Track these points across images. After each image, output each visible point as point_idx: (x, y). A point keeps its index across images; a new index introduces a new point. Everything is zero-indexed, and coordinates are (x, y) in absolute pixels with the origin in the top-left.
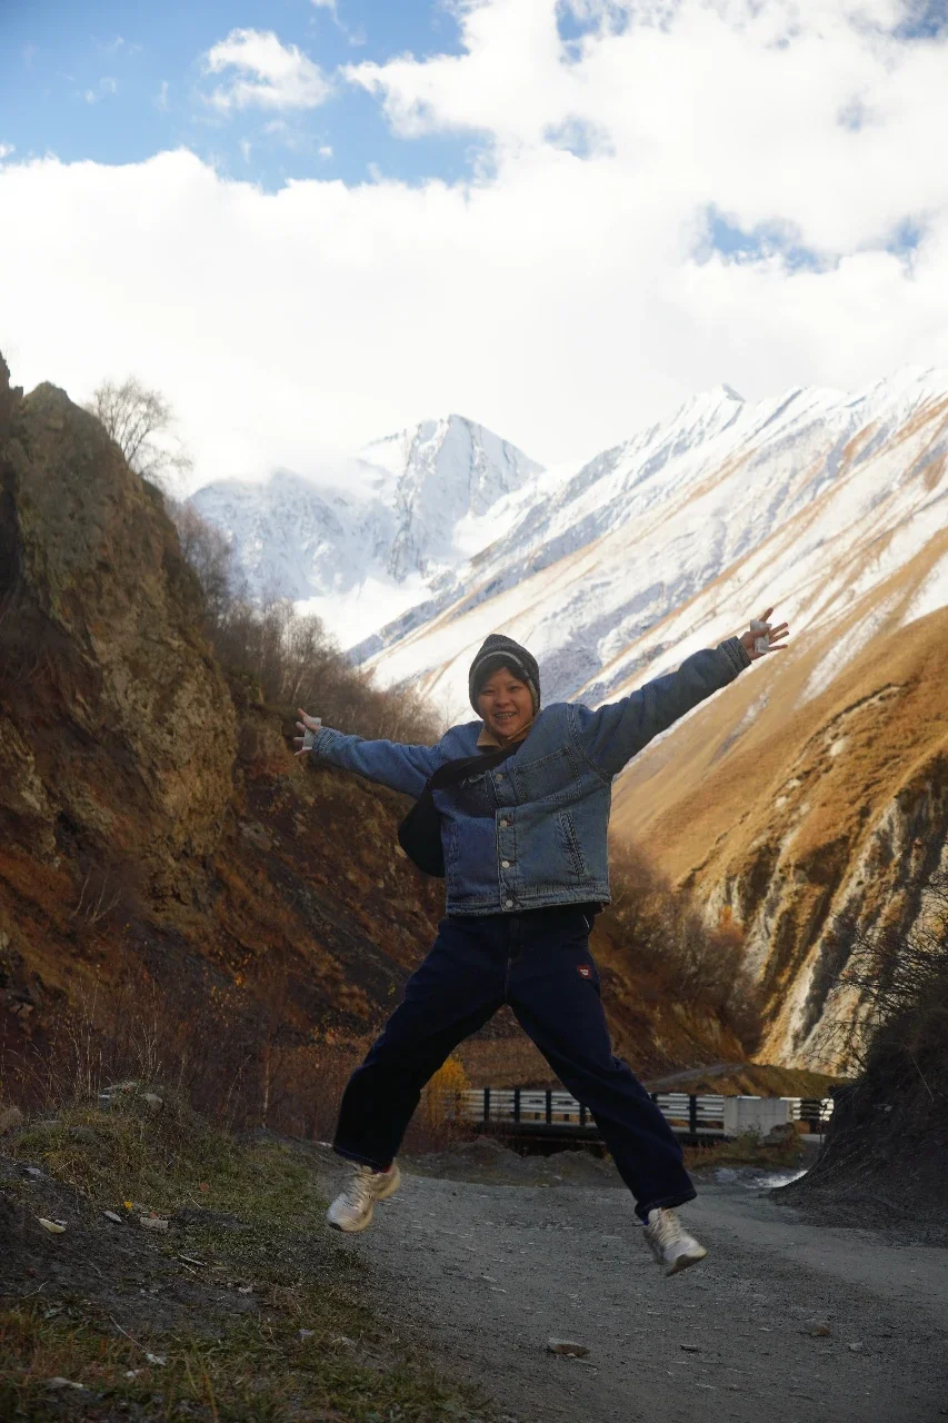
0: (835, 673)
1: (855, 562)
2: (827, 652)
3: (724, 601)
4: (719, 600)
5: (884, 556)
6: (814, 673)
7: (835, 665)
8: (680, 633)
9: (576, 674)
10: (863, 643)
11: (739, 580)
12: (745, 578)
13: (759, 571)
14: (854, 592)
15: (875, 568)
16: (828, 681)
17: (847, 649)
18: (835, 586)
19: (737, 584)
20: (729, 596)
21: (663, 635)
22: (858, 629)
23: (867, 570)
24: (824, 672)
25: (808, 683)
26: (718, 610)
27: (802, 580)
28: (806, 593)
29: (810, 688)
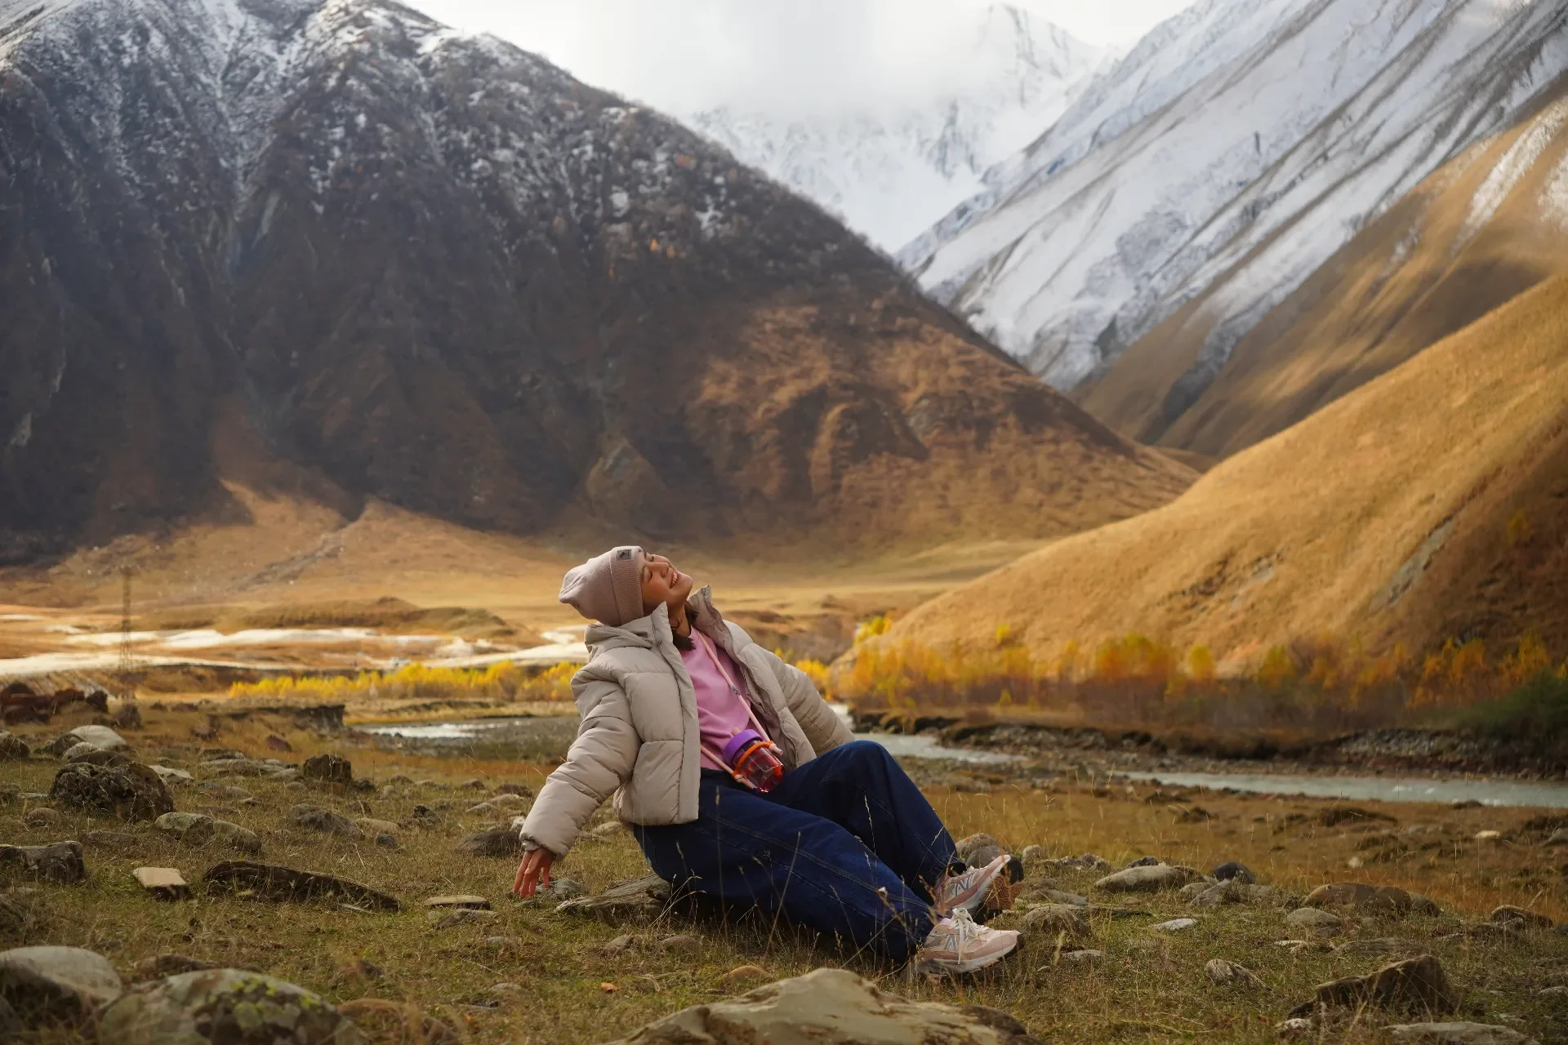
0: (1504, 194)
1: (1499, 77)
2: (1490, 171)
3: (1335, 144)
4: (1329, 142)
5: (1535, 66)
6: (1477, 196)
7: (1501, 186)
8: (1286, 182)
9: (1167, 239)
10: (1534, 156)
11: (1350, 119)
12: (1357, 116)
13: (1374, 106)
14: (1502, 109)
15: (1526, 80)
16: (1496, 203)
17: (1515, 165)
18: (1476, 106)
19: (1348, 123)
20: (1340, 138)
21: (1265, 188)
22: (1525, 142)
23: (1516, 84)
24: (1490, 195)
25: (1472, 208)
26: (1331, 154)
27: (1429, 109)
28: (1441, 118)
29: (1474, 214)
